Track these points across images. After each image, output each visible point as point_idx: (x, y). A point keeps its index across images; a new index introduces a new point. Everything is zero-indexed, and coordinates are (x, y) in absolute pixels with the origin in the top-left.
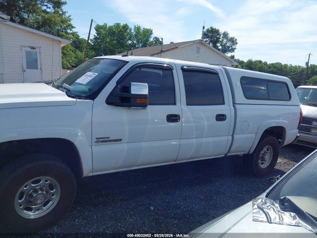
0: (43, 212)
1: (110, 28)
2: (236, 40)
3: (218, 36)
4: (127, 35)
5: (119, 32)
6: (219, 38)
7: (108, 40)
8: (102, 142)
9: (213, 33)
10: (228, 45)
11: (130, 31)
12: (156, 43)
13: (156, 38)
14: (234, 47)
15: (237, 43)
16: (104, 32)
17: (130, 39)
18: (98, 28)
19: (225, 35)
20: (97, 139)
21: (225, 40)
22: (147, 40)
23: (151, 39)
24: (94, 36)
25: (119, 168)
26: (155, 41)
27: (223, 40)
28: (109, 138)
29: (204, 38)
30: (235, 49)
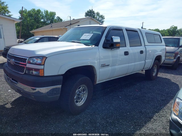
0: (82, 103)
1: (29, 12)
2: (104, 16)
3: (94, 15)
4: (41, 16)
5: (35, 14)
6: (95, 16)
7: (28, 19)
8: (103, 66)
9: (91, 13)
10: (100, 19)
11: (42, 13)
12: (58, 20)
13: (58, 17)
14: (103, 21)
15: (104, 18)
16: (25, 15)
17: (42, 18)
18: (21, 12)
19: (98, 14)
20: (101, 65)
21: (98, 17)
22: (53, 18)
23: (55, 18)
24: (19, 17)
25: (108, 79)
26: (57, 19)
27: (97, 17)
28: (105, 64)
29: (86, 16)
30: (104, 21)
